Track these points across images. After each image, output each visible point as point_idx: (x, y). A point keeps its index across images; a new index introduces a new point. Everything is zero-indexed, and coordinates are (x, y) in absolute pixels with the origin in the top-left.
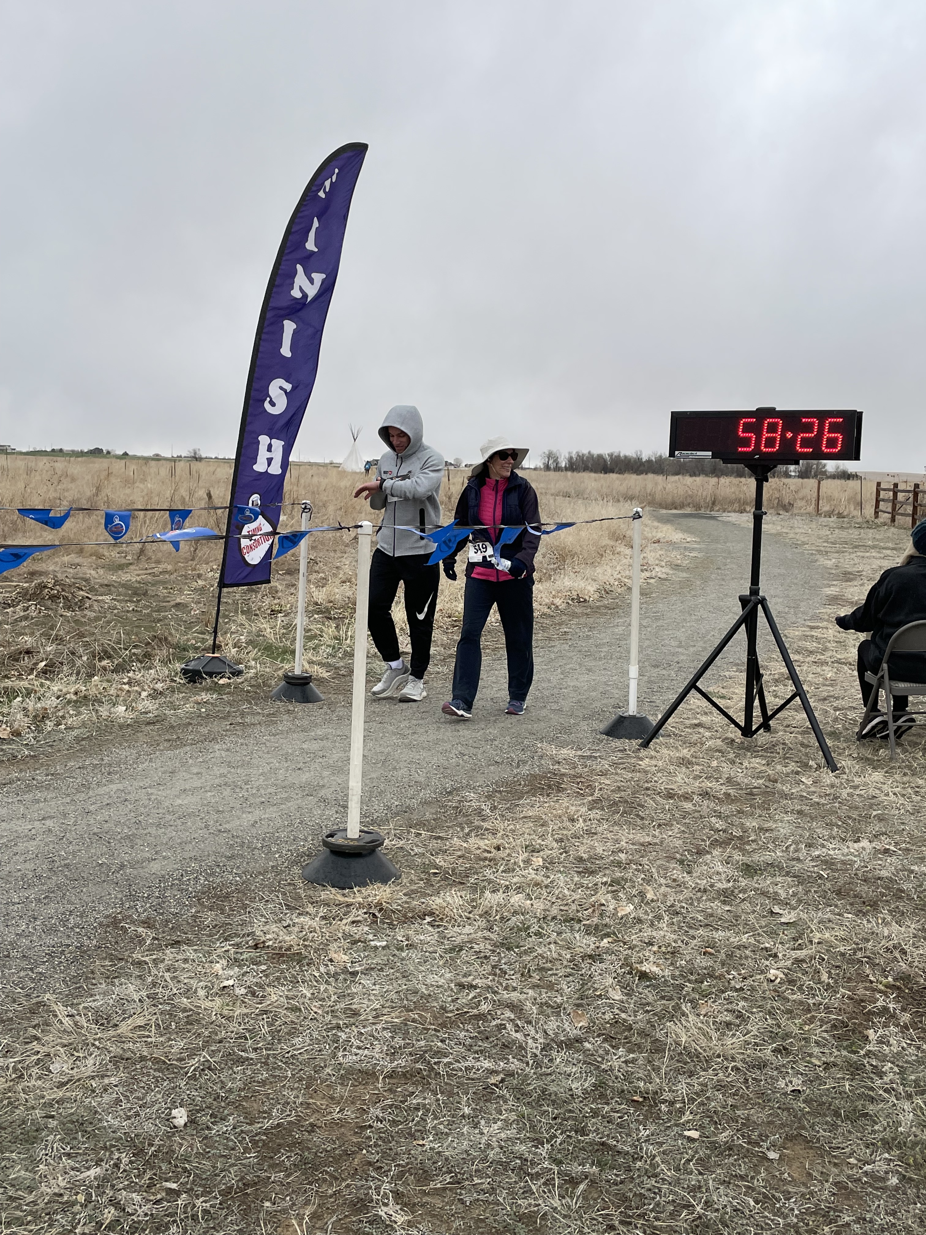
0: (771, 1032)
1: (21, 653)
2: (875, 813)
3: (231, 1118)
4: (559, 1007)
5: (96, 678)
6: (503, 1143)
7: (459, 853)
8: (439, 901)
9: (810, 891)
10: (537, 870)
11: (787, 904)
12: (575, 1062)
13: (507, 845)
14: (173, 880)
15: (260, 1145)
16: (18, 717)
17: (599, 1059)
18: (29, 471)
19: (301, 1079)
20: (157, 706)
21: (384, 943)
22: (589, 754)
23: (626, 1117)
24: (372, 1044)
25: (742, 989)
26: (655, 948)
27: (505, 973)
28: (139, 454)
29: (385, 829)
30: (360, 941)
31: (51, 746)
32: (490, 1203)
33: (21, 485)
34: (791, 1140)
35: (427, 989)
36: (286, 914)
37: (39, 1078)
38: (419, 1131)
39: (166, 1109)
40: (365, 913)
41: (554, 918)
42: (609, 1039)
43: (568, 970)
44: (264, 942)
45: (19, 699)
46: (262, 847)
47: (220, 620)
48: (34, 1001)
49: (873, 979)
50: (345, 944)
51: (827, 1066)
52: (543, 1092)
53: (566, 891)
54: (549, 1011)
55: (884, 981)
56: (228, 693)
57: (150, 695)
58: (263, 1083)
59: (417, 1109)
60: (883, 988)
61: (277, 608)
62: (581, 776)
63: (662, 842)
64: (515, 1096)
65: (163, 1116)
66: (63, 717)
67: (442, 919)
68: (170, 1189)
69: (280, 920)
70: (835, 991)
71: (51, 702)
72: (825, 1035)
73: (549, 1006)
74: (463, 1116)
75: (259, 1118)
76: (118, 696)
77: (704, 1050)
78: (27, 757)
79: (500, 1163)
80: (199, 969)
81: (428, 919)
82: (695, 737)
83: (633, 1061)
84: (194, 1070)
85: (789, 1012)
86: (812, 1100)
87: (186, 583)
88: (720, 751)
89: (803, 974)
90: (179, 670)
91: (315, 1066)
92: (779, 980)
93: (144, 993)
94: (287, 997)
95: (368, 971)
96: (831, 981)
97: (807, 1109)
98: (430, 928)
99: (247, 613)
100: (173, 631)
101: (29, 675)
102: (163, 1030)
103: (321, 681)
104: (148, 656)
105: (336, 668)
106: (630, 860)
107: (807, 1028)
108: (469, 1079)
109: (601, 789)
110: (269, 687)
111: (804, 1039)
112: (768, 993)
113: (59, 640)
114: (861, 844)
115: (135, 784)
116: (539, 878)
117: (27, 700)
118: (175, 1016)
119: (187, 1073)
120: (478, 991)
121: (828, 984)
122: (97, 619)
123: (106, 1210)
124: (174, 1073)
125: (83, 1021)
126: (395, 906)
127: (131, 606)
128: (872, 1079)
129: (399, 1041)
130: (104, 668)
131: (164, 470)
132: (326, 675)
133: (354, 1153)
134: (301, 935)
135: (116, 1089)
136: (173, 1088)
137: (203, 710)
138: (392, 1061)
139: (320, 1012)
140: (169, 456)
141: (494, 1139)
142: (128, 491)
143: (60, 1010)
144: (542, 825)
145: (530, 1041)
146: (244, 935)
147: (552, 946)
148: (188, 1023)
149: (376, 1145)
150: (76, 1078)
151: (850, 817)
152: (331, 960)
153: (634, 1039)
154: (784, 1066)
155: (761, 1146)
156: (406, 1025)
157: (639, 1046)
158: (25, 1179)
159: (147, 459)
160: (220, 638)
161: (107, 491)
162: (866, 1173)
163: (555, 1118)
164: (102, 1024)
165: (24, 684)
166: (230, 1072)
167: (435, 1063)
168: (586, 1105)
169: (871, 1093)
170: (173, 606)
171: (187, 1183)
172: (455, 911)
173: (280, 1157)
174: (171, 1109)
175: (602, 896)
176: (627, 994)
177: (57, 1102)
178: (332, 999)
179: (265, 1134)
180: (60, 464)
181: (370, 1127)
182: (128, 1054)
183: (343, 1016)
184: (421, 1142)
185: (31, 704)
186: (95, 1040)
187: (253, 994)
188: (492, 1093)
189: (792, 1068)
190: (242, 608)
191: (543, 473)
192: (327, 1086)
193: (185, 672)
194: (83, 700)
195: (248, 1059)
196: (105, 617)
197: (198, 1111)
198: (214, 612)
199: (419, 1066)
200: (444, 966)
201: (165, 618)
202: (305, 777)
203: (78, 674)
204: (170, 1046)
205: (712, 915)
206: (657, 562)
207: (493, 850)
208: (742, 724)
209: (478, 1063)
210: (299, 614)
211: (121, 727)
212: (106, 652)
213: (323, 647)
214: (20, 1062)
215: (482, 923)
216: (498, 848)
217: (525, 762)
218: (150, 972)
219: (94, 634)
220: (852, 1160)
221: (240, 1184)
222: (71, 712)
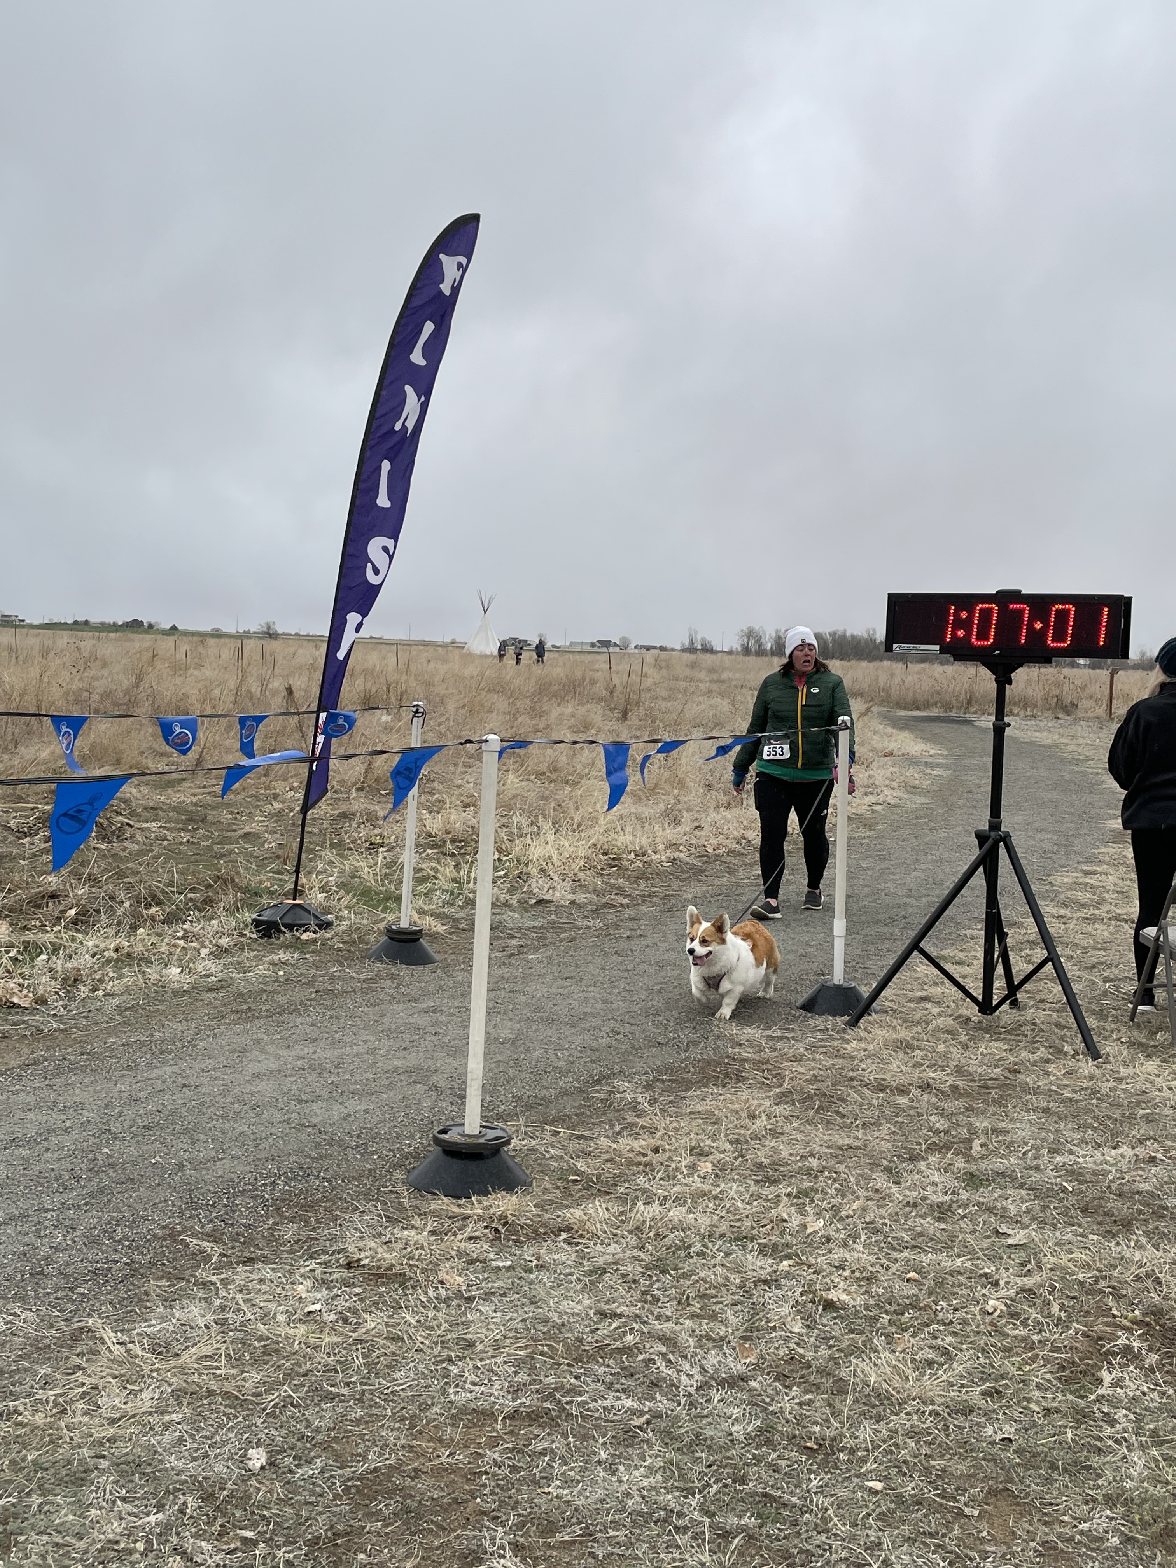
0: (983, 1373)
1: (43, 897)
2: (1141, 1112)
3: (318, 1460)
4: (722, 1339)
5: (142, 930)
6: (645, 1493)
7: (607, 1156)
8: (578, 1213)
9: (1048, 1207)
10: (705, 1177)
11: (1017, 1222)
12: (738, 1402)
13: (667, 1147)
14: (245, 1184)
15: (353, 1490)
16: (44, 980)
17: (768, 1400)
18: (45, 652)
19: (403, 1419)
20: (221, 967)
21: (509, 1263)
22: (779, 1034)
23: (796, 1466)
24: (490, 1380)
25: (951, 1322)
26: (847, 1273)
27: (659, 1300)
28: (192, 628)
29: (513, 1126)
30: (477, 1260)
31: (86, 1017)
32: (627, 1558)
33: (35, 672)
34: (996, 1496)
35: (560, 1317)
36: (386, 1227)
37: (85, 1414)
38: (544, 1478)
39: (240, 1449)
40: (486, 1227)
41: (722, 1236)
42: (781, 1377)
43: (736, 1297)
44: (359, 1260)
45: (44, 957)
46: (357, 1146)
47: (304, 856)
48: (76, 1325)
49: (1116, 1313)
50: (460, 1264)
51: (1048, 1412)
52: (697, 1437)
53: (739, 1204)
54: (710, 1345)
55: (1130, 1315)
56: (313, 952)
57: (211, 953)
58: (358, 1422)
59: (545, 1455)
60: (1128, 1324)
61: (378, 840)
62: (767, 1062)
63: (865, 1145)
64: (662, 1441)
65: (236, 1457)
66: (101, 981)
67: (581, 1236)
68: (246, 1538)
69: (380, 1235)
70: (1067, 1327)
71: (84, 961)
72: (1048, 1376)
73: (709, 1338)
74: (599, 1462)
75: (352, 1461)
76: (171, 954)
77: (898, 1392)
78: (55, 1031)
79: (641, 1514)
80: (279, 1290)
81: (564, 1235)
82: (918, 1016)
83: (810, 1402)
84: (274, 1406)
85: (1008, 1350)
86: (1024, 1450)
87: (258, 806)
88: (949, 1032)
89: (1029, 1306)
90: (249, 920)
91: (420, 1405)
92: (997, 1314)
93: (211, 1318)
94: (387, 1325)
95: (487, 1296)
96: (1063, 1314)
97: (1018, 1460)
98: (566, 1246)
99: (340, 847)
100: (241, 870)
101: (54, 925)
102: (235, 1361)
103: (434, 937)
104: (209, 902)
105: (454, 921)
106: (824, 1168)
107: (1028, 1368)
108: (607, 1421)
109: (792, 1079)
110: (367, 944)
111: (1023, 1381)
112: (982, 1327)
113: (93, 880)
114: (1120, 1151)
115: (196, 1066)
116: (706, 1187)
117: (55, 958)
118: (250, 1345)
119: (264, 1410)
120: (623, 1320)
121: (1059, 1319)
122: (141, 853)
123: (171, 1559)
124: (249, 1409)
125: (137, 1349)
126: (523, 1221)
127: (185, 837)
128: (1101, 1427)
129: (523, 1377)
130: (153, 919)
131: (227, 653)
132: (441, 929)
133: (466, 1501)
134: (405, 1252)
135: (180, 1427)
136: (248, 1426)
137: (281, 973)
138: (514, 1400)
139: (427, 1342)
140: (232, 630)
141: (634, 1488)
142: (178, 680)
143: (109, 1335)
144: (715, 1123)
145: (684, 1377)
146: (333, 1252)
147: (719, 1270)
148: (264, 1353)
149: (492, 1493)
150: (131, 1414)
151: (1109, 1117)
152: (442, 1282)
153: (812, 1378)
154: (994, 1411)
155: (957, 1501)
156: (533, 1358)
157: (817, 1386)
158: (74, 1525)
159: (203, 635)
160: (303, 880)
161: (150, 679)
162: (1082, 1533)
163: (710, 1466)
164: (160, 1353)
165: (50, 937)
166: (317, 1409)
167: (567, 1403)
168: (748, 1451)
169: (1098, 1443)
170: (240, 837)
171: (266, 1532)
172: (598, 1226)
173: (376, 1505)
174: (246, 1450)
175: (784, 1210)
176: (808, 1327)
177: (108, 1440)
178: (442, 1328)
179: (359, 1479)
180: (87, 642)
181: (486, 1473)
182: (194, 1388)
183: (456, 1347)
184: (546, 1490)
185: (58, 964)
186: (152, 1371)
187: (346, 1321)
188: (635, 1437)
189: (1004, 1413)
190: (331, 839)
191: (741, 658)
192: (435, 1426)
193: (257, 923)
194: (125, 959)
195: (338, 1395)
196: (152, 851)
197: (279, 1452)
198: (296, 845)
199: (547, 1405)
200: (583, 1290)
201: (231, 852)
202: (412, 1060)
203: (119, 924)
204: (244, 1379)
205: (921, 1235)
206: (887, 782)
207: (649, 1152)
208: (980, 998)
209: (619, 1402)
210: (407, 848)
211: (175, 994)
212: (154, 897)
213: (438, 893)
214: (61, 1395)
215: (633, 1241)
216: (656, 1150)
217: (696, 1044)
218: (217, 1294)
219: (138, 873)
220: (1066, 1518)
221: (329, 1534)
222: (111, 974)
